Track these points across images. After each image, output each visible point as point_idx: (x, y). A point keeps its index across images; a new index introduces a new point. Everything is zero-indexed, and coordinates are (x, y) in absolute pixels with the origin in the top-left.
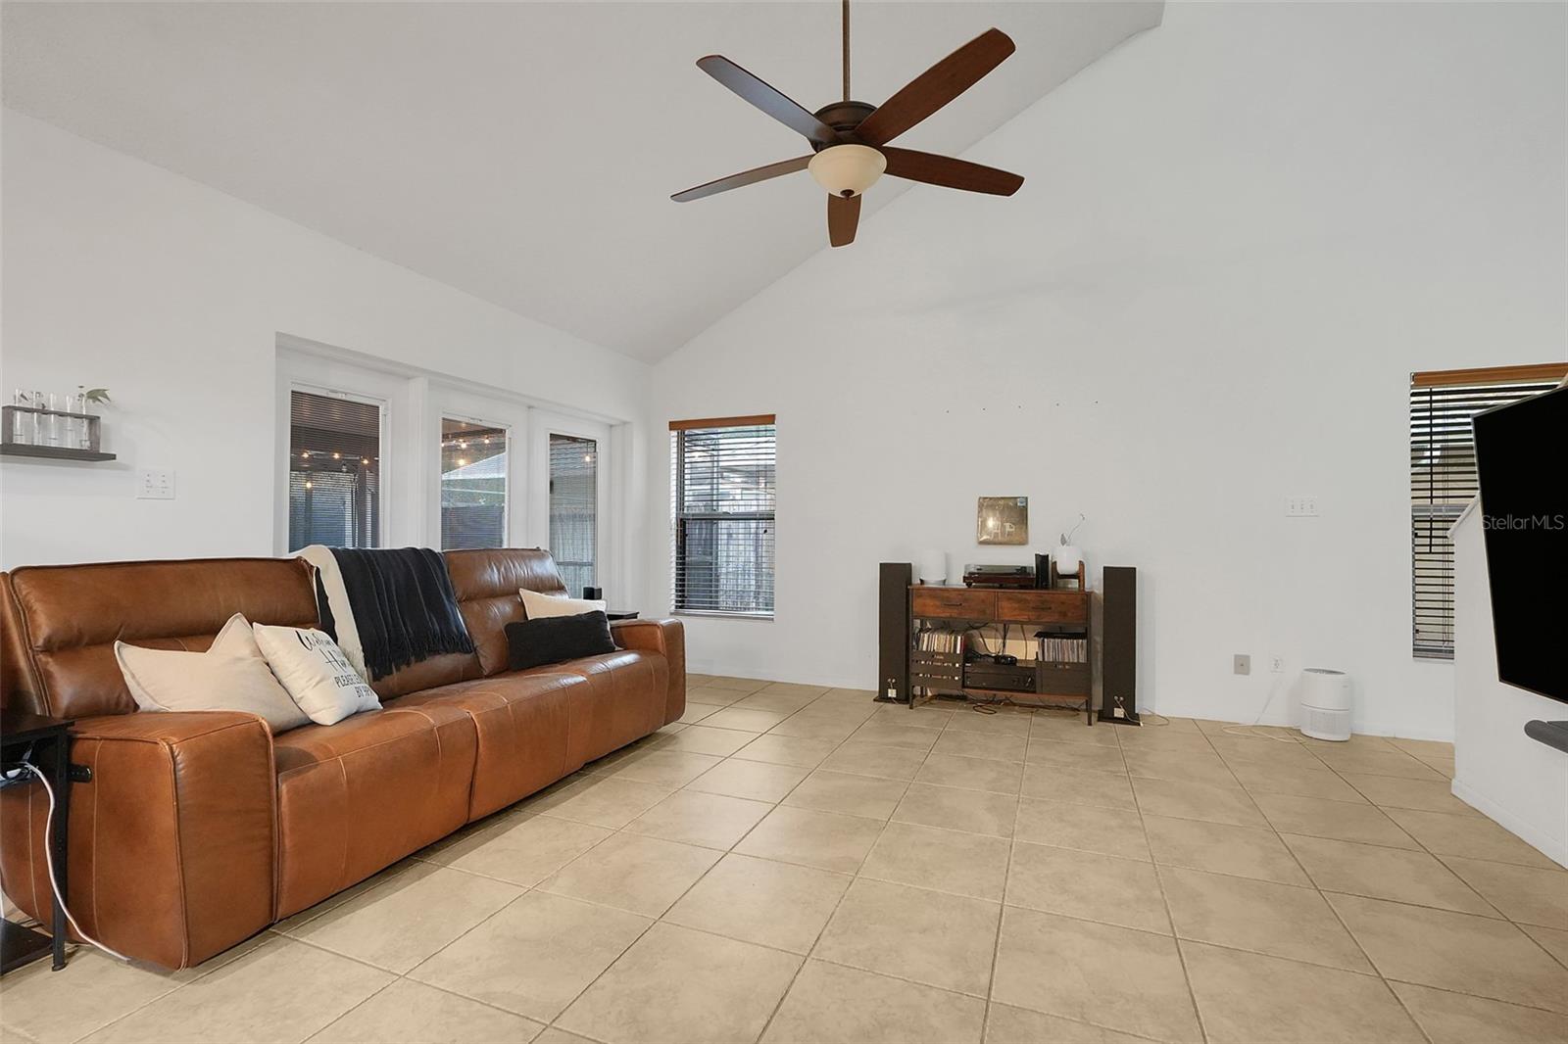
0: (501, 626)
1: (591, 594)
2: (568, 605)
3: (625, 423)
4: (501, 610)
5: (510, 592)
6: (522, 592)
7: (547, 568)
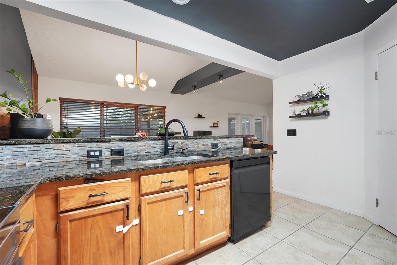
0: (250, 145)
1: (261, 141)
2: (259, 142)
3: (266, 116)
4: (250, 143)
5: (251, 140)
6: (253, 141)
7: (255, 138)
